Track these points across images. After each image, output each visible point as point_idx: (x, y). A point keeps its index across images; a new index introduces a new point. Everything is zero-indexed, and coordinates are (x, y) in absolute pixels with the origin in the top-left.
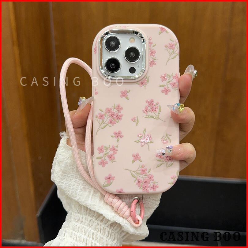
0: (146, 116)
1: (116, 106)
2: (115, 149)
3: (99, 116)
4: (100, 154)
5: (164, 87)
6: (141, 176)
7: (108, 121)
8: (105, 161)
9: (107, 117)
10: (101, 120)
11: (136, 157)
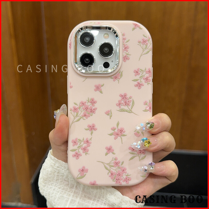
0: (119, 110)
1: (90, 100)
2: (89, 141)
3: (73, 109)
4: (73, 146)
5: (138, 81)
6: (114, 168)
7: (82, 114)
8: (79, 153)
9: (81, 110)
10: (75, 113)
11: (109, 150)
